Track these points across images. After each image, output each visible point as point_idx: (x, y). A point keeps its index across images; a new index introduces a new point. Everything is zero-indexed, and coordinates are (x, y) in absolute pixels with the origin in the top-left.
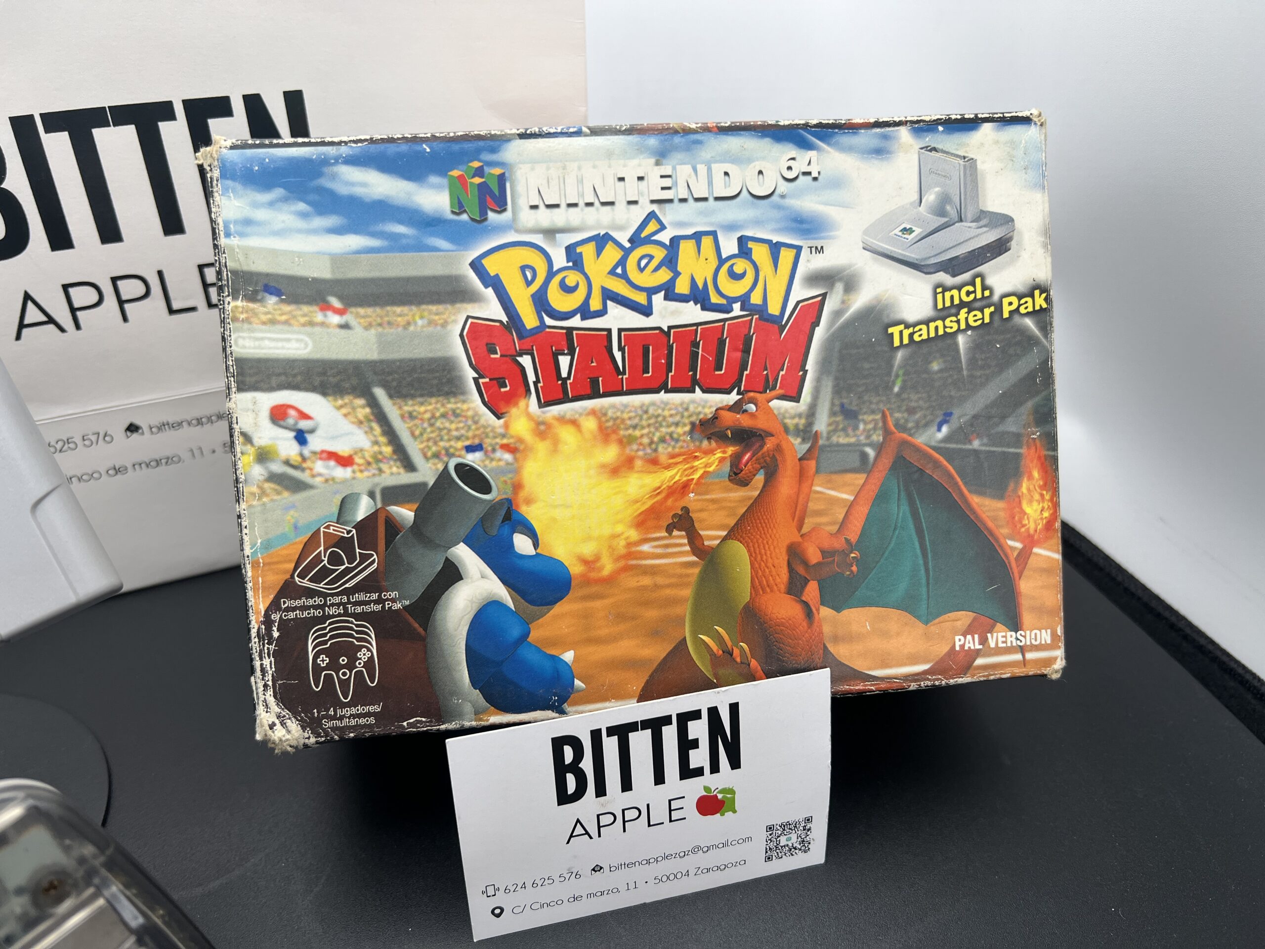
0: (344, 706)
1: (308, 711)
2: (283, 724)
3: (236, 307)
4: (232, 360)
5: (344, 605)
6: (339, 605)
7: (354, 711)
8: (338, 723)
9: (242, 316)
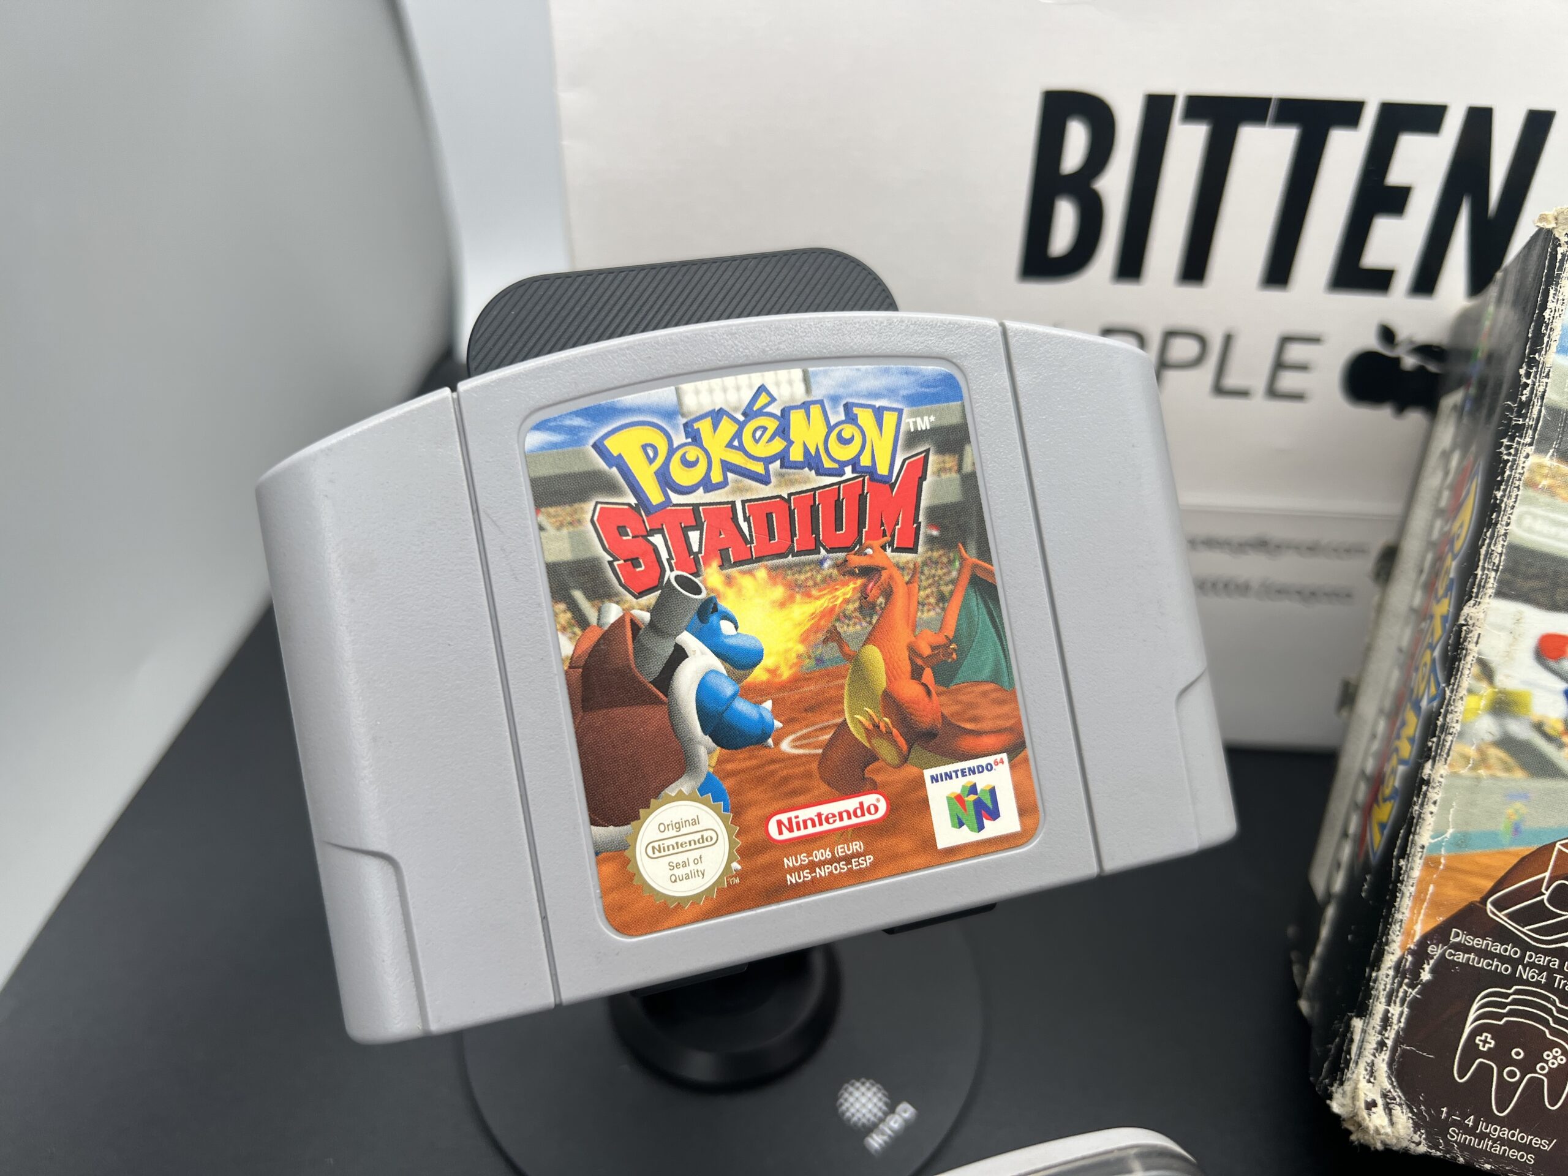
0: (1492, 1119)
1: (1434, 1105)
2: (1389, 1110)
3: (1541, 466)
4: (1503, 545)
5: (1551, 972)
6: (1542, 969)
7: (1506, 1133)
8: (1474, 1142)
9: (1545, 482)
